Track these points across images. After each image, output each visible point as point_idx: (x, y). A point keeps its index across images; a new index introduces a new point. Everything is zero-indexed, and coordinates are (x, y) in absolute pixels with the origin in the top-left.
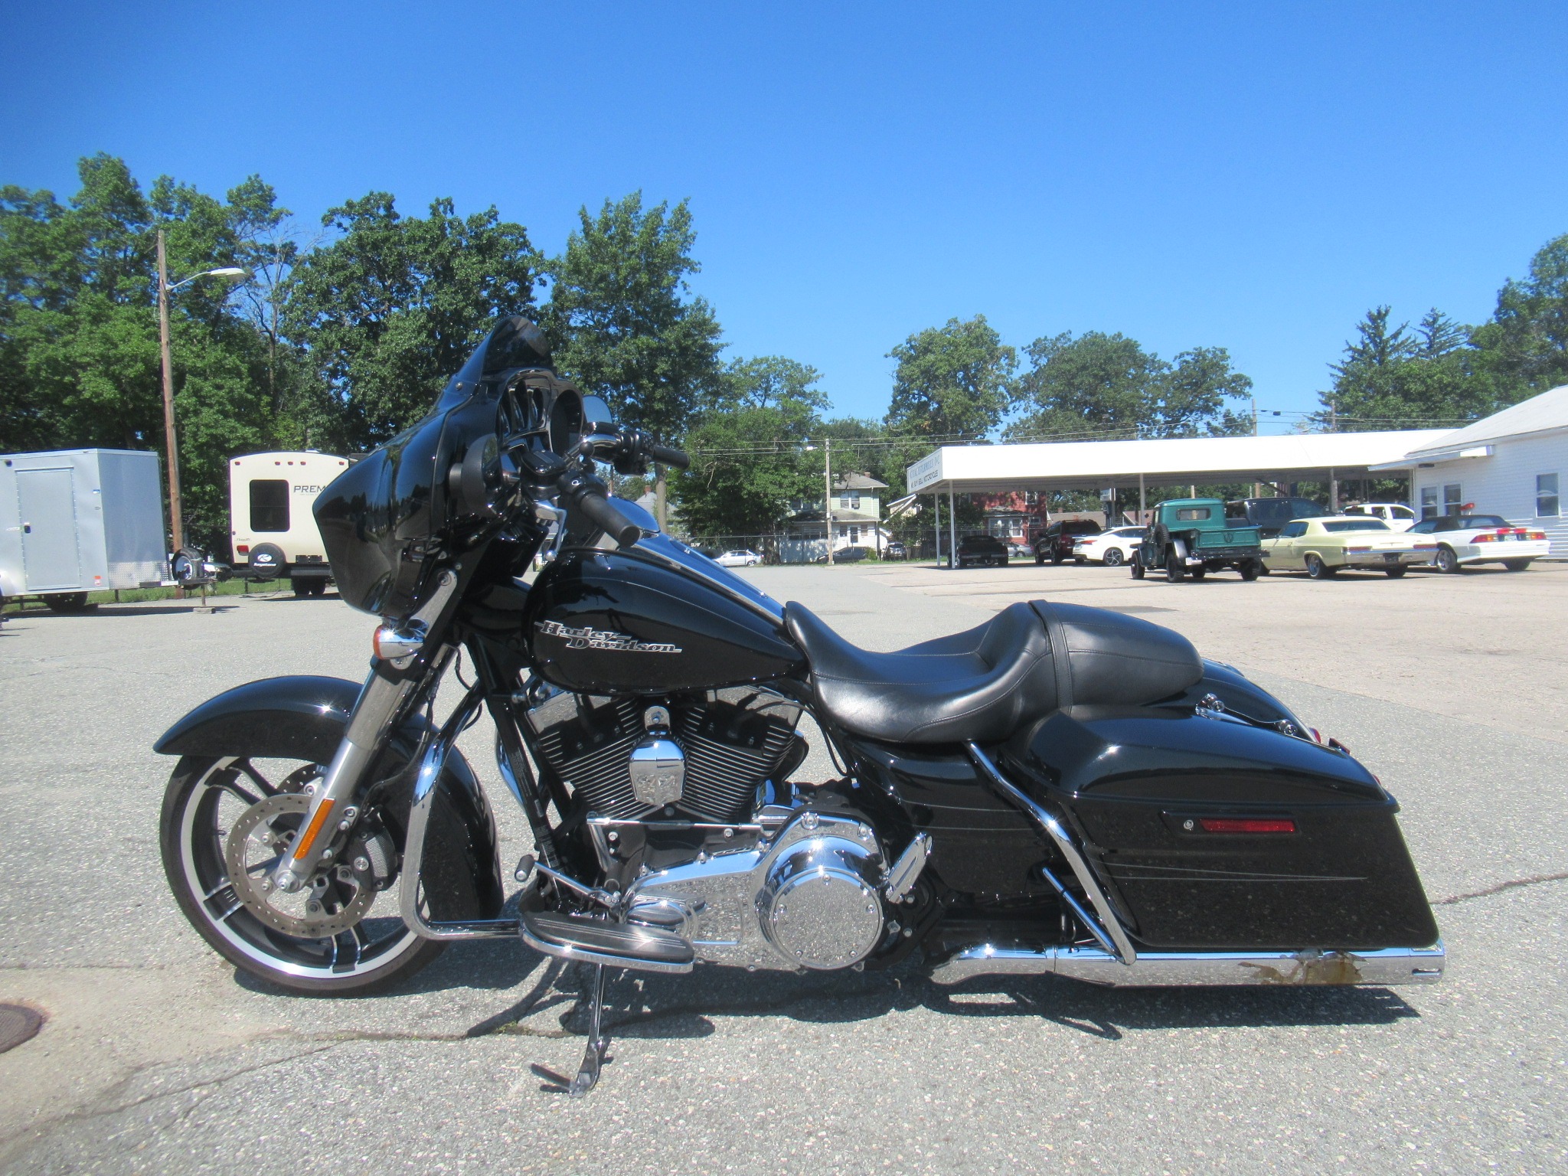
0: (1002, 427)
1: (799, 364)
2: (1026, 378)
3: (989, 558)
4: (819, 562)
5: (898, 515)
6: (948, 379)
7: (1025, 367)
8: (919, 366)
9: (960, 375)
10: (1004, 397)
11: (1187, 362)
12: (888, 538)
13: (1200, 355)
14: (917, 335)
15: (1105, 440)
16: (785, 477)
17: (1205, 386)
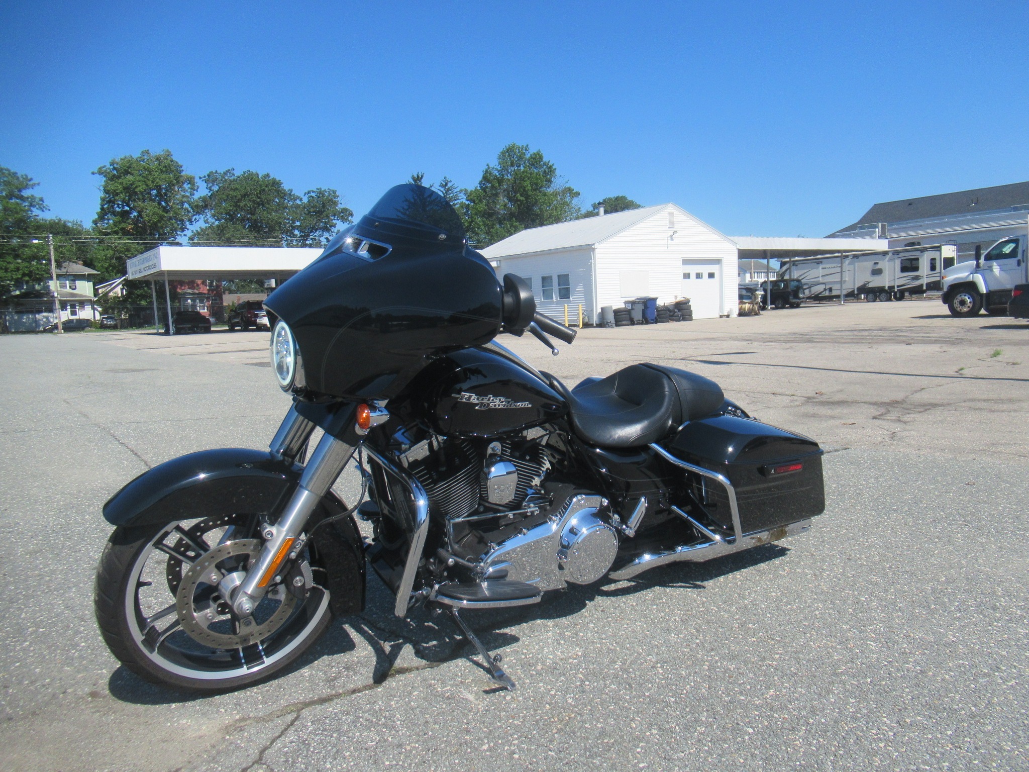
0: (189, 233)
1: (16, 173)
2: (204, 199)
3: (197, 327)
4: (45, 331)
5: (106, 294)
6: (145, 196)
7: (203, 191)
8: (121, 184)
9: (154, 192)
10: (189, 212)
11: (313, 197)
12: (100, 312)
13: (321, 193)
14: (118, 160)
15: (263, 246)
16: (9, 263)
17: (324, 214)
